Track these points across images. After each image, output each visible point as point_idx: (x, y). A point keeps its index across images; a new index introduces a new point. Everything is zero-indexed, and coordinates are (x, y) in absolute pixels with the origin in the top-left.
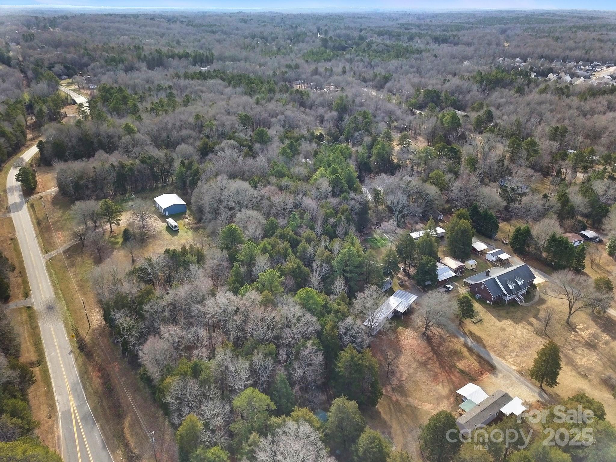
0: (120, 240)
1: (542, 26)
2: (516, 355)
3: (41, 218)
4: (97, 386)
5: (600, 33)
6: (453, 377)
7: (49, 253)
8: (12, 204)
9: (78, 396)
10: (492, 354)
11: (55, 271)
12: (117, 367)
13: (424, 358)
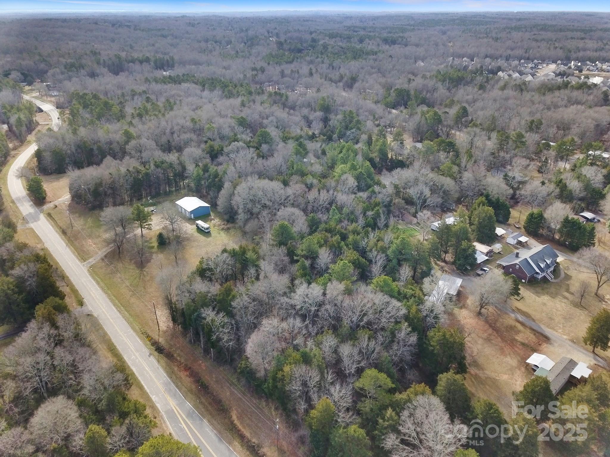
0: (155, 244)
1: (478, 28)
2: (564, 326)
3: (64, 227)
4: (189, 385)
5: (532, 33)
6: (516, 349)
7: (87, 261)
8: (27, 215)
9: (175, 396)
10: (543, 327)
11: (100, 278)
12: (203, 364)
13: (486, 335)
